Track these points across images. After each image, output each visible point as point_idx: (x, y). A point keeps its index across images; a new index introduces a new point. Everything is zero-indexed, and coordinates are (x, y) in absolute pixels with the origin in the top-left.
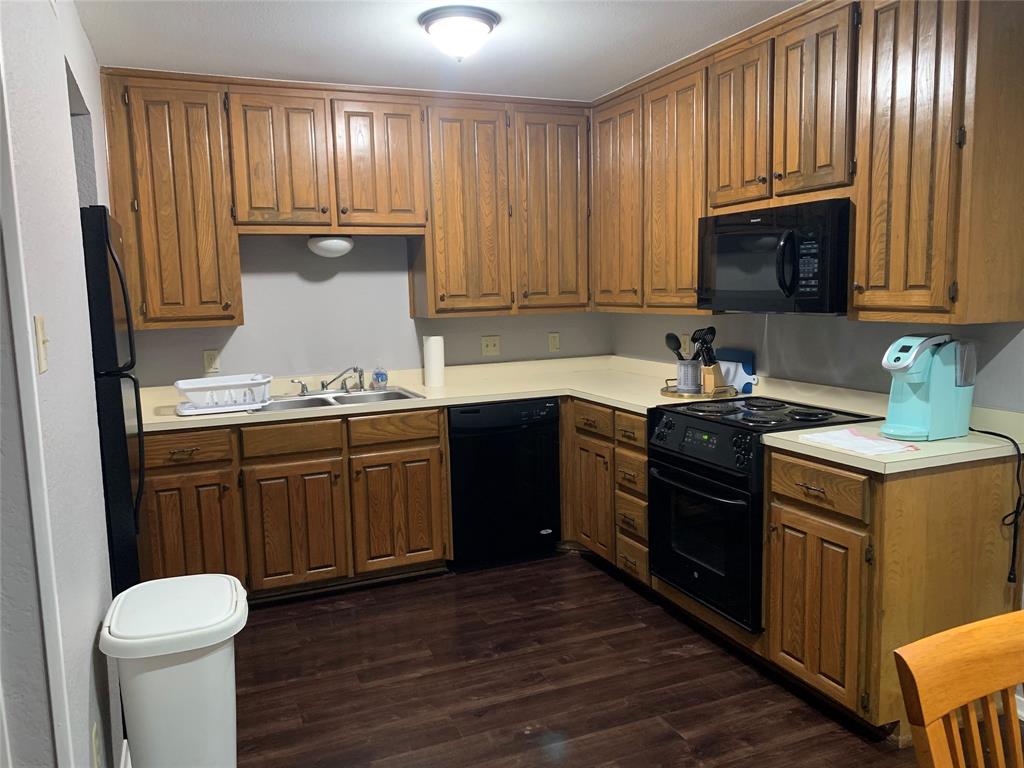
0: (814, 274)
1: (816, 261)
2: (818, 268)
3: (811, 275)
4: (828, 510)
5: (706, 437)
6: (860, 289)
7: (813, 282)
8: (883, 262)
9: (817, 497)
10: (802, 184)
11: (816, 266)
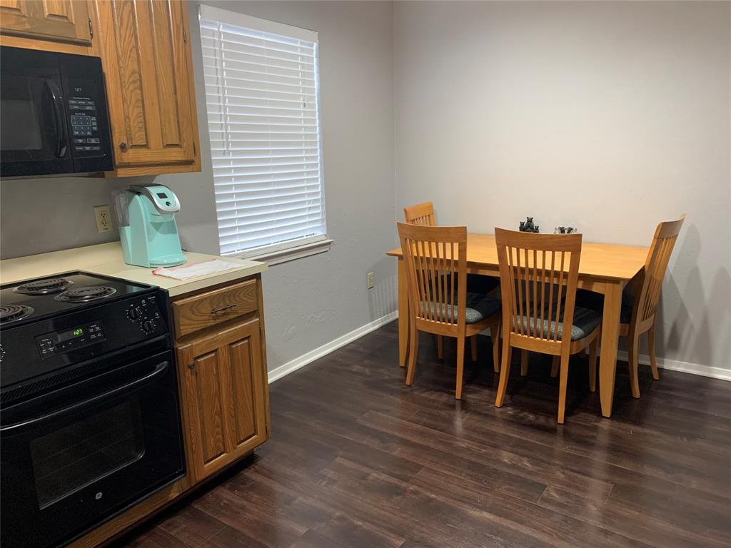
0: (94, 132)
1: (94, 119)
2: (98, 126)
3: (89, 133)
4: (237, 318)
5: (77, 332)
6: (123, 147)
7: (93, 141)
8: (142, 125)
9: (224, 314)
10: (27, 26)
11: (94, 124)
